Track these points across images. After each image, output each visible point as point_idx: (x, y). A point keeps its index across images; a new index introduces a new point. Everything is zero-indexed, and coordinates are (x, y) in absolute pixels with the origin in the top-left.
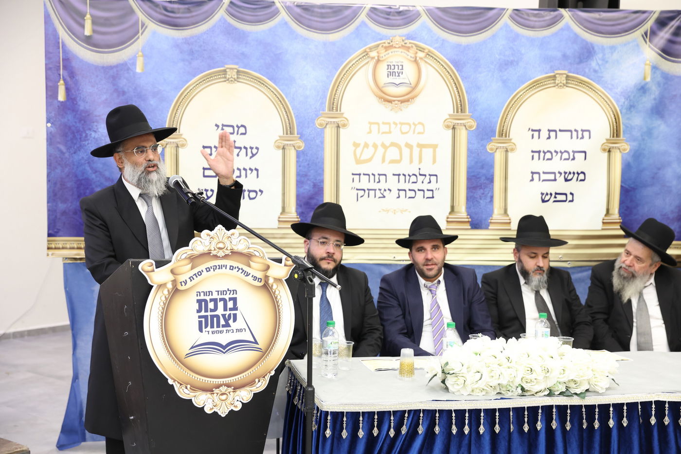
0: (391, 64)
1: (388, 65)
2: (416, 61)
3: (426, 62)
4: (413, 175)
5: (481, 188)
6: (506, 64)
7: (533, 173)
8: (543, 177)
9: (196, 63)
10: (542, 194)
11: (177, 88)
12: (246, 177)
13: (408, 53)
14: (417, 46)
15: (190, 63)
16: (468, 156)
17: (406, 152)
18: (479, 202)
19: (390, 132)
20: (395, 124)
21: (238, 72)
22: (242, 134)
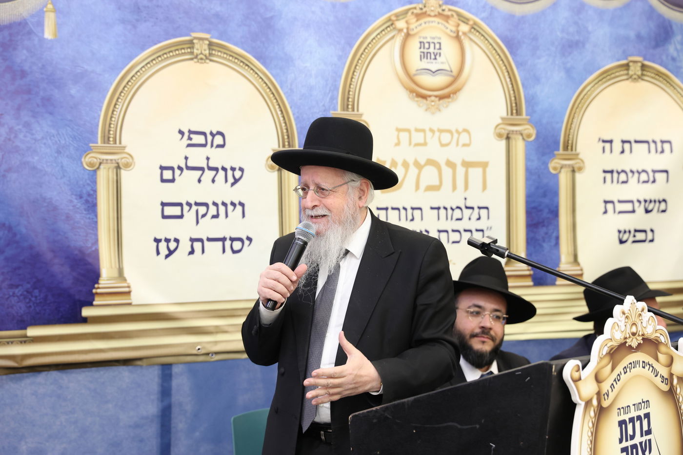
0: (425, 41)
1: (421, 42)
2: (458, 38)
3: (471, 39)
4: (458, 208)
5: (543, 226)
6: (570, 46)
7: (606, 202)
8: (620, 207)
9: (143, 27)
10: (620, 232)
11: (115, 69)
12: (227, 216)
13: (446, 24)
14: (459, 15)
15: (135, 27)
16: (527, 179)
17: (447, 172)
18: (541, 246)
19: (425, 144)
20: (432, 130)
21: (211, 44)
22: (218, 146)
